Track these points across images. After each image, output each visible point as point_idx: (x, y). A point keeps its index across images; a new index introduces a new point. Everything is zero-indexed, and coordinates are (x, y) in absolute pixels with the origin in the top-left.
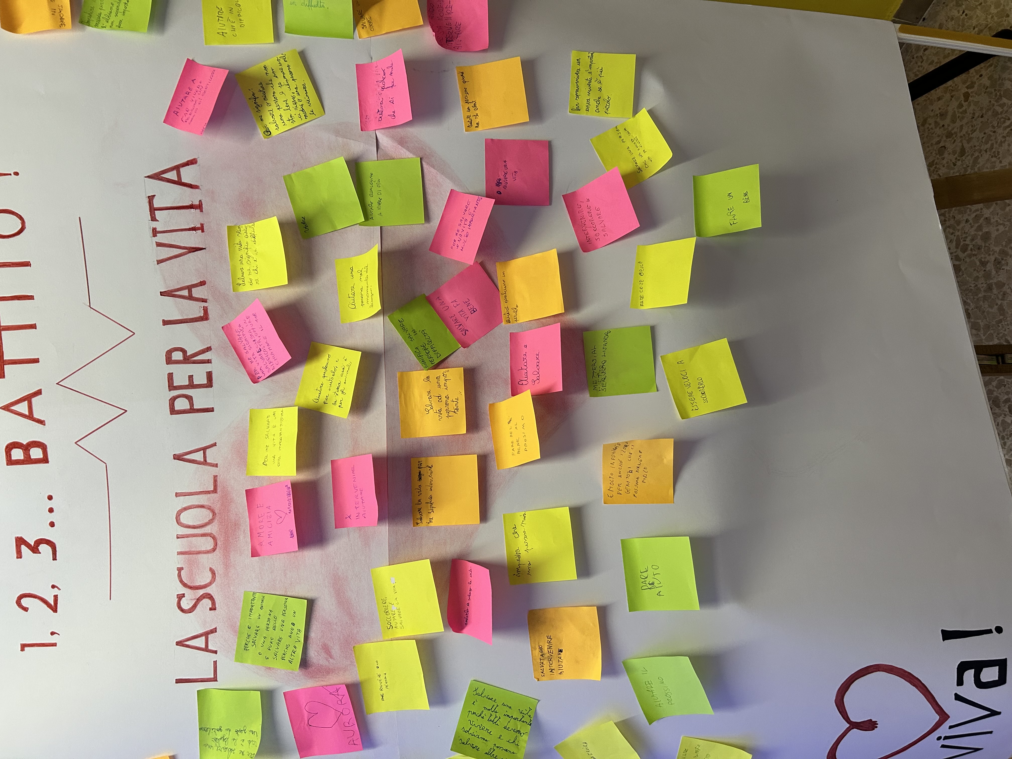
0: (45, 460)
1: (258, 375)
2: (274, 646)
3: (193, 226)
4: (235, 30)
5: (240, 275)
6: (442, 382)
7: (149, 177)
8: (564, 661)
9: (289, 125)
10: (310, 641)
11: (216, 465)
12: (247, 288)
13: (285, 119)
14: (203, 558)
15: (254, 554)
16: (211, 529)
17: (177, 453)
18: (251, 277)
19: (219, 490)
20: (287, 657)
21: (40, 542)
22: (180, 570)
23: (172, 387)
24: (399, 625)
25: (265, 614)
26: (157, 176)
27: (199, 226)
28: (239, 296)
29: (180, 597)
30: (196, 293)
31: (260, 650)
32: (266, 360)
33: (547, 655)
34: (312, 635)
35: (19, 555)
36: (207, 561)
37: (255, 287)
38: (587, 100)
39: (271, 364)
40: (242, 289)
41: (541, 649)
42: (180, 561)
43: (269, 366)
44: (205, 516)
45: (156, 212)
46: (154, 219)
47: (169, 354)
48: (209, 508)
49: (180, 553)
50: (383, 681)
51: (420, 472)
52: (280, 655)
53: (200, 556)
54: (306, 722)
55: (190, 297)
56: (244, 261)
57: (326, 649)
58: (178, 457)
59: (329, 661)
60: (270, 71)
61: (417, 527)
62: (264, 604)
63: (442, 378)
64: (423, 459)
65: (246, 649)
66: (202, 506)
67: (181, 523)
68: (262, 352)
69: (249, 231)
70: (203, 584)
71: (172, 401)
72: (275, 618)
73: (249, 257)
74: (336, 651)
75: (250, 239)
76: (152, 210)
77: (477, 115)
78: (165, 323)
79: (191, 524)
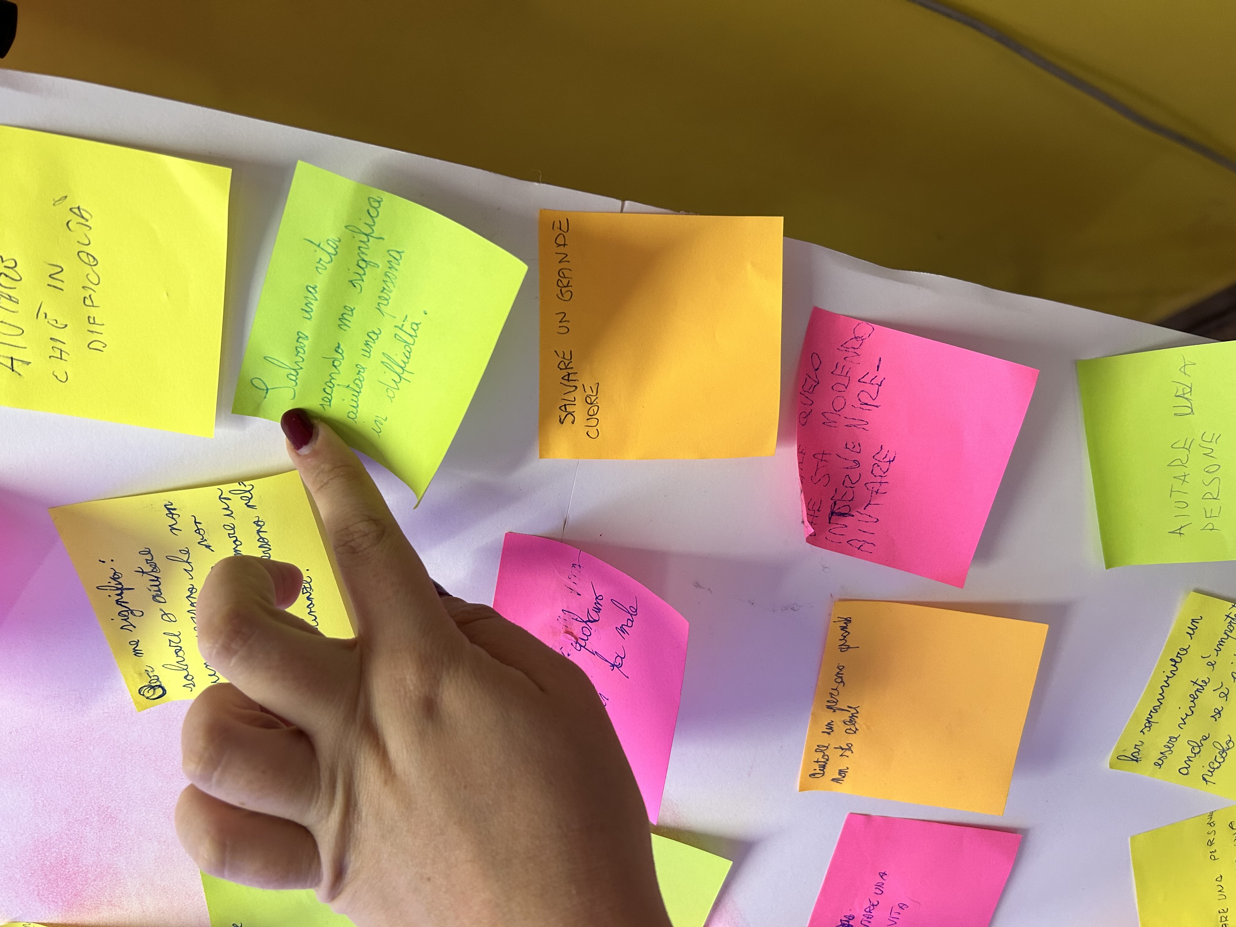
4: (64, 356)
38: (1171, 738)
60: (185, 523)
77: (850, 749)
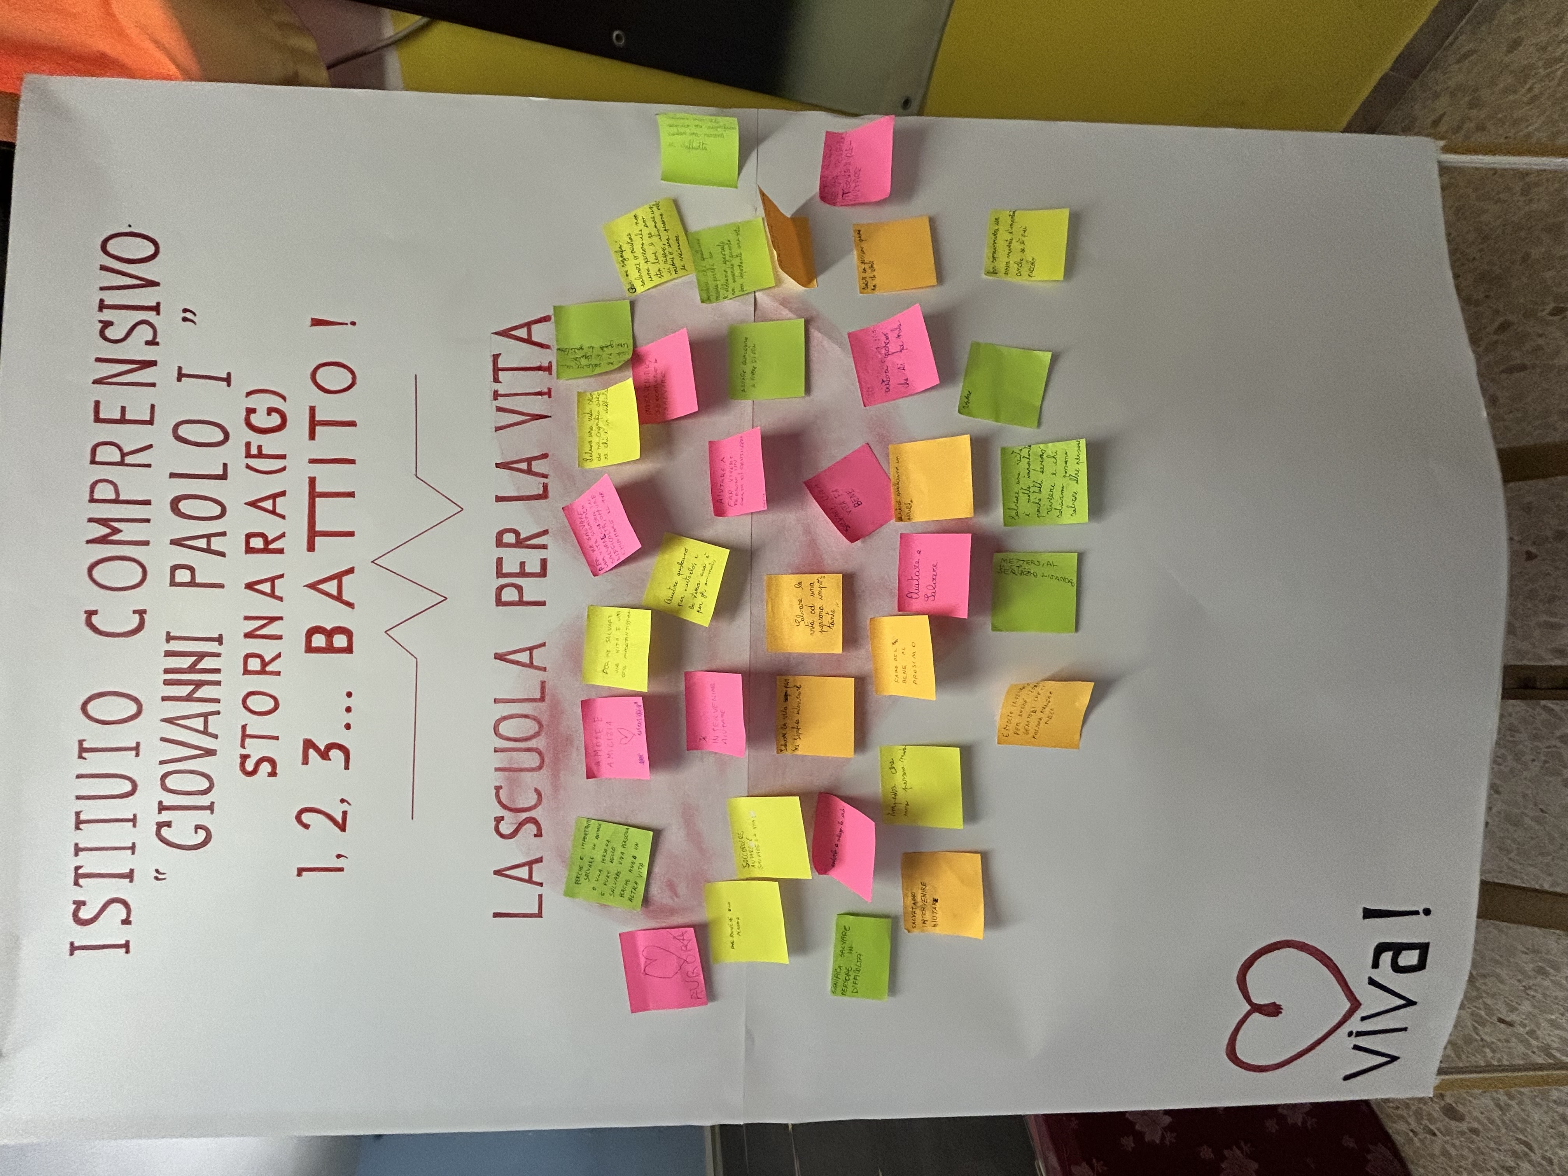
0: (349, 649)
1: (600, 566)
2: (611, 881)
3: (539, 390)
5: (587, 450)
6: (816, 589)
7: (496, 333)
8: (940, 912)
9: (657, 281)
10: (653, 875)
11: (545, 669)
12: (594, 464)
13: (652, 273)
14: (527, 776)
15: (590, 775)
16: (538, 743)
17: (499, 651)
18: (600, 451)
19: (547, 698)
20: (627, 894)
21: (331, 746)
22: (498, 789)
23: (500, 574)
24: (757, 865)
25: (601, 844)
26: (505, 333)
27: (546, 390)
28: (585, 472)
29: (499, 820)
30: (537, 466)
31: (594, 884)
32: (610, 548)
33: (920, 904)
34: (656, 870)
35: (305, 761)
36: (531, 780)
37: (603, 463)
38: (1006, 262)
39: (616, 553)
40: (589, 465)
41: (914, 896)
42: (499, 779)
43: (613, 556)
44: (530, 727)
45: (500, 372)
46: (496, 380)
47: (500, 534)
48: (535, 719)
49: (497, 769)
50: (736, 927)
51: (786, 692)
52: (618, 891)
53: (523, 774)
54: (642, 971)
55: (529, 472)
56: (593, 433)
57: (671, 886)
58: (499, 657)
59: (674, 900)
60: (640, 220)
61: (781, 754)
62: (600, 833)
63: (817, 585)
64: (791, 679)
65: (577, 882)
66: (526, 716)
67: (500, 734)
68: (606, 539)
69: (602, 398)
70: (526, 806)
71: (500, 589)
72: (614, 849)
73: (599, 428)
74: (682, 889)
75: (601, 408)
76: (496, 370)
77: (874, 277)
78: (499, 499)
79: (511, 735)
